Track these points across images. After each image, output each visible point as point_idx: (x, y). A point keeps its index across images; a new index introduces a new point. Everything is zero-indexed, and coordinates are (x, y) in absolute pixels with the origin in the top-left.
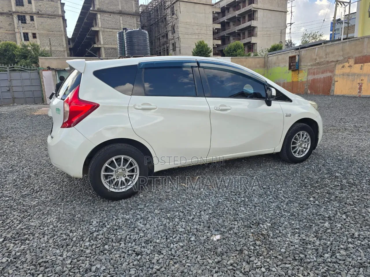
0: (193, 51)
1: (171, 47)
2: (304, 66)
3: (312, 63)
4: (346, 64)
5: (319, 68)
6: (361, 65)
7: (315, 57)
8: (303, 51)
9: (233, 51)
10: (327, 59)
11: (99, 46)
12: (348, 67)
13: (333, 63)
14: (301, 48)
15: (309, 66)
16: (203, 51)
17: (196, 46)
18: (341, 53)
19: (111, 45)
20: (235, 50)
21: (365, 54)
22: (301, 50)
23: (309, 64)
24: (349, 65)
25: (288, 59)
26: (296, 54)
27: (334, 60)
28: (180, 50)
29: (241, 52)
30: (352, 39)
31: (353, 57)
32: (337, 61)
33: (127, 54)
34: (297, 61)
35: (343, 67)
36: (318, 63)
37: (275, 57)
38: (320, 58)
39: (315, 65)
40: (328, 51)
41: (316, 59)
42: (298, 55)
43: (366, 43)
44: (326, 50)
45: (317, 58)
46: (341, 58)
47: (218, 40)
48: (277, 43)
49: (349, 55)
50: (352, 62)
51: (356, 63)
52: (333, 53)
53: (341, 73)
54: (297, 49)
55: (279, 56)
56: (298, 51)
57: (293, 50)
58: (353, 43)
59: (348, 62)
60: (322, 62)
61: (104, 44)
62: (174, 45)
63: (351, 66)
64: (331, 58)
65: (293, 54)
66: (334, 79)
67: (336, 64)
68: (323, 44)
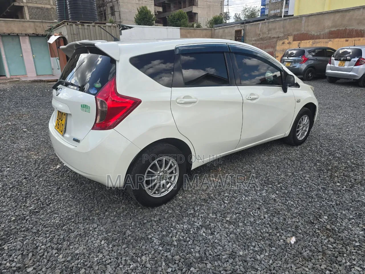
0: (136, 17)
1: (109, 11)
2: (249, 40)
3: (255, 38)
4: (286, 41)
5: (262, 43)
6: (298, 42)
7: (259, 32)
8: (248, 26)
9: (177, 20)
10: (269, 35)
11: (22, 4)
12: (288, 43)
13: (275, 40)
14: (247, 23)
15: (254, 41)
16: (146, 18)
17: (139, 12)
18: (282, 30)
19: (36, 3)
20: (178, 19)
21: (303, 32)
22: (246, 24)
23: (253, 39)
24: (288, 42)
25: (235, 33)
26: (242, 29)
27: (275, 36)
28: (120, 14)
29: (185, 21)
30: (292, 17)
31: (292, 35)
32: (278, 37)
33: (71, 18)
34: (242, 35)
35: (283, 43)
36: (261, 38)
37: (221, 30)
38: (263, 34)
39: (258, 40)
40: (270, 27)
41: (259, 34)
42: (244, 30)
43: (303, 22)
44: (268, 26)
45: (261, 33)
46: (281, 35)
47: (158, 6)
48: (218, 14)
49: (289, 32)
50: (291, 38)
51: (294, 40)
52: (274, 29)
53: (282, 50)
54: (243, 23)
55: (225, 29)
56: (243, 25)
57: (239, 24)
58: (293, 20)
59: (287, 38)
60: (265, 37)
61: (27, 2)
62: (112, 8)
63: (290, 43)
64: (273, 34)
65: (239, 28)
66: (275, 54)
67: (277, 40)
68: (266, 20)
